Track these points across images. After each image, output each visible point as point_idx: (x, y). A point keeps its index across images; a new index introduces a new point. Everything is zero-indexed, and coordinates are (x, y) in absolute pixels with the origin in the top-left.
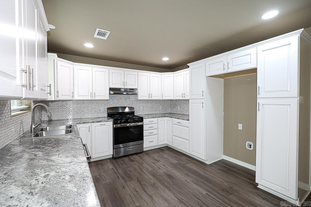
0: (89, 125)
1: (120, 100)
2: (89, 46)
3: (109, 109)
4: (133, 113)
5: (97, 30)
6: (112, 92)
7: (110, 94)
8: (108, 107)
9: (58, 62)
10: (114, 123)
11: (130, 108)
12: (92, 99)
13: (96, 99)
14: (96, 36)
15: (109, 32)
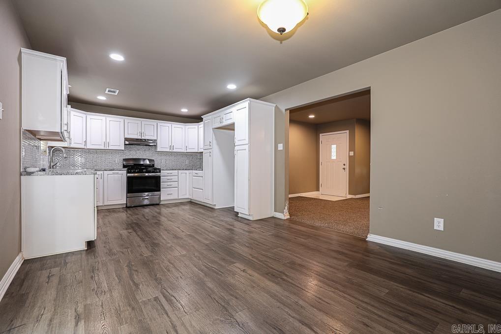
0: (102, 172)
1: (138, 152)
2: (101, 98)
3: (124, 160)
4: (153, 165)
5: (108, 89)
6: (127, 143)
7: (125, 144)
8: (124, 158)
9: (72, 112)
10: (128, 172)
11: (150, 160)
12: (105, 148)
13: (110, 148)
14: (107, 92)
15: (118, 91)
